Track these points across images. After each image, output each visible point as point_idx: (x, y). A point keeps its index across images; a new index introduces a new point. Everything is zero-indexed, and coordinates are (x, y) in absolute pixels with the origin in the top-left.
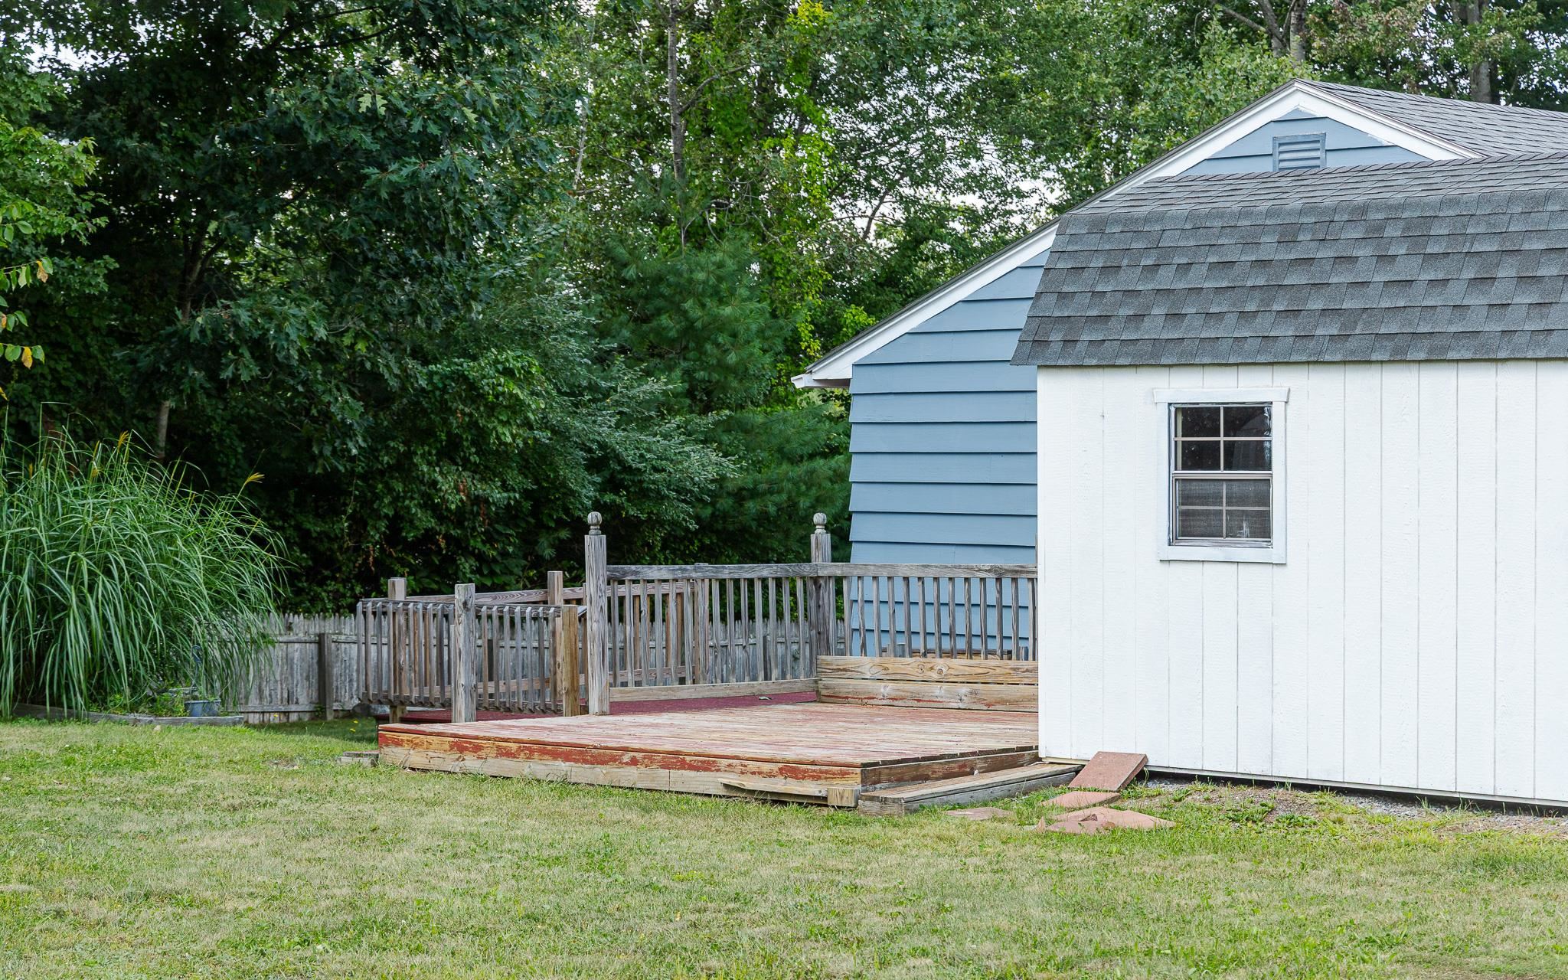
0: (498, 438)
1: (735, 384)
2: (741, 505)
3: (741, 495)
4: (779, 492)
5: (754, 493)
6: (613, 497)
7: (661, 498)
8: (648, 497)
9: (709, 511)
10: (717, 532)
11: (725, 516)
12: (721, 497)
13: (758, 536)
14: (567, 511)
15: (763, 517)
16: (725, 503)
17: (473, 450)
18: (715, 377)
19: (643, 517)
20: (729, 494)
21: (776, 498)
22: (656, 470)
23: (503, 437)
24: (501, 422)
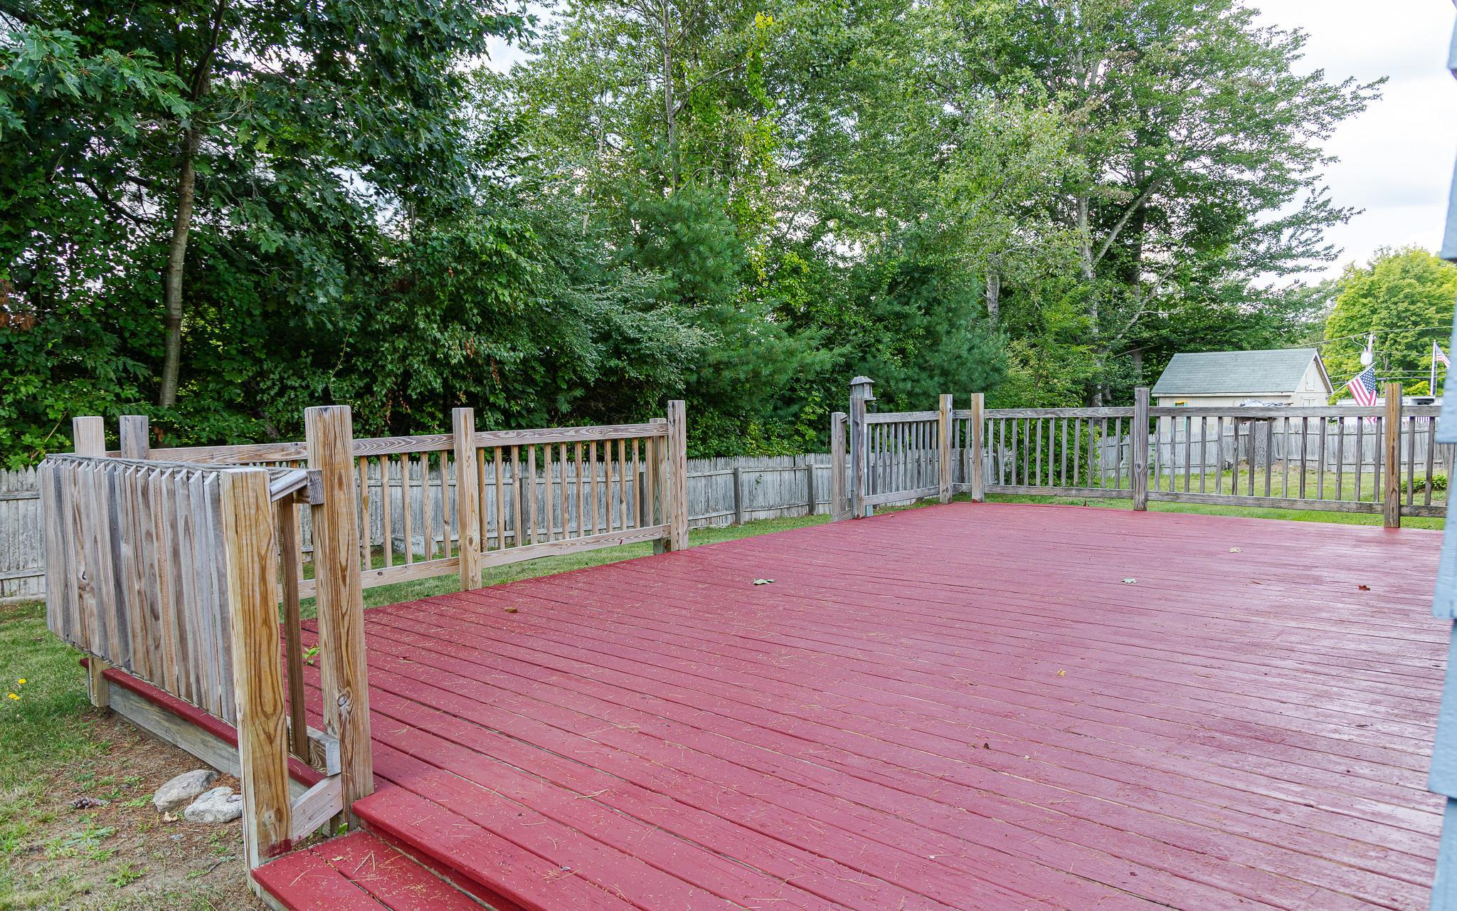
0: (497, 298)
1: (712, 285)
2: (720, 375)
3: (718, 367)
4: (748, 363)
5: (728, 365)
6: (617, 362)
7: (657, 363)
8: (646, 363)
9: (694, 378)
10: (703, 396)
11: (708, 383)
12: (704, 367)
13: (732, 399)
14: (575, 372)
15: (735, 382)
16: (707, 372)
17: (475, 311)
18: (698, 278)
19: (642, 378)
20: (709, 366)
21: (745, 368)
22: (651, 339)
23: (501, 297)
24: (500, 283)
